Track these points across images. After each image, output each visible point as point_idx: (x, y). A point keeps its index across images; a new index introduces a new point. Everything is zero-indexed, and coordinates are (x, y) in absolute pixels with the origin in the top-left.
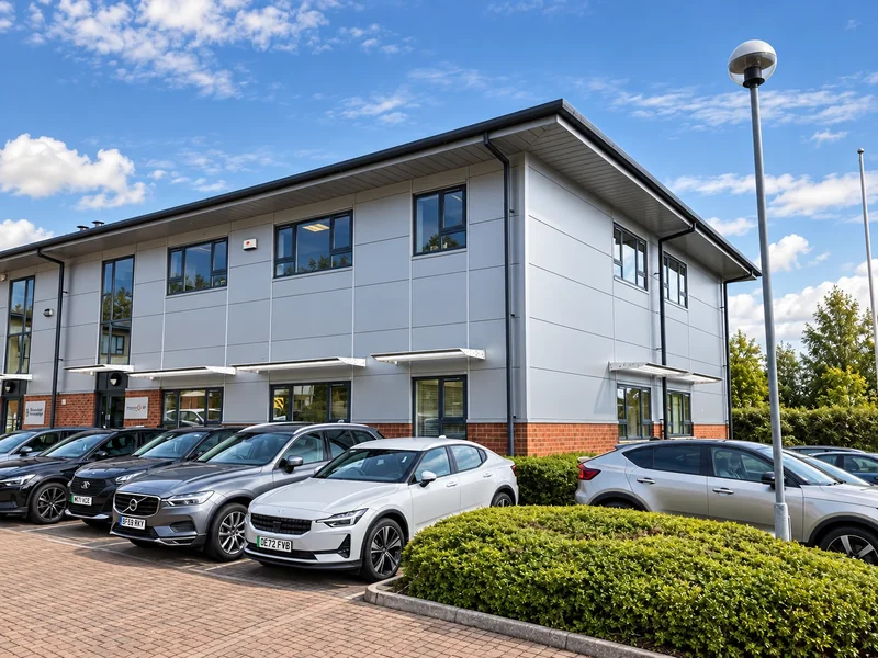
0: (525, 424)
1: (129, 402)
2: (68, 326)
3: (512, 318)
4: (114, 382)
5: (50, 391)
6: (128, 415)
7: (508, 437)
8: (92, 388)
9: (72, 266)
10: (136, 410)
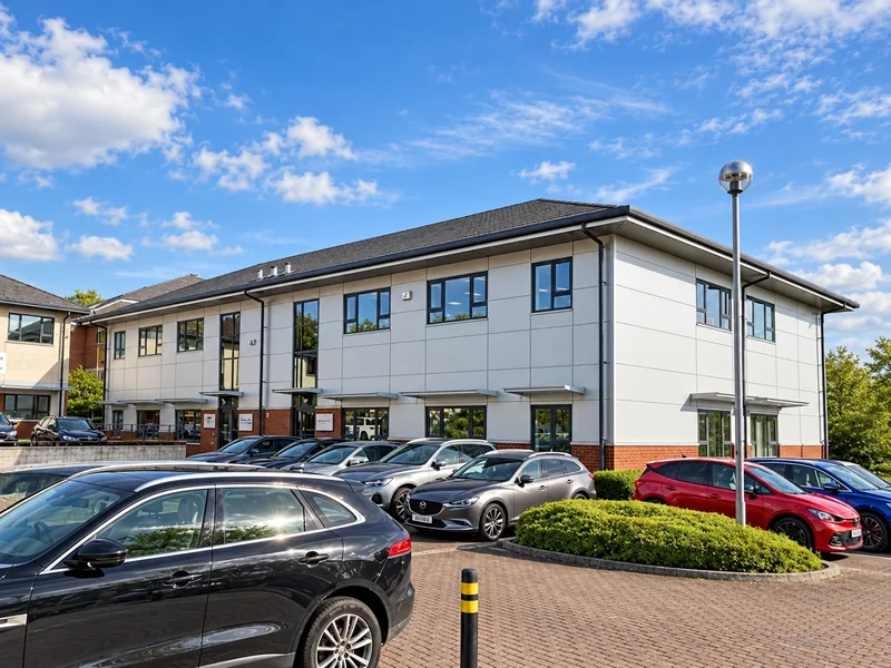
0: (613, 447)
1: (319, 417)
2: (268, 355)
3: (604, 363)
4: (306, 401)
5: (257, 406)
6: (319, 427)
7: (600, 455)
8: (290, 406)
9: (270, 304)
10: (324, 423)
